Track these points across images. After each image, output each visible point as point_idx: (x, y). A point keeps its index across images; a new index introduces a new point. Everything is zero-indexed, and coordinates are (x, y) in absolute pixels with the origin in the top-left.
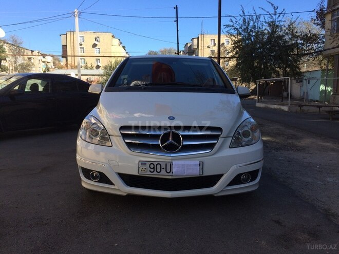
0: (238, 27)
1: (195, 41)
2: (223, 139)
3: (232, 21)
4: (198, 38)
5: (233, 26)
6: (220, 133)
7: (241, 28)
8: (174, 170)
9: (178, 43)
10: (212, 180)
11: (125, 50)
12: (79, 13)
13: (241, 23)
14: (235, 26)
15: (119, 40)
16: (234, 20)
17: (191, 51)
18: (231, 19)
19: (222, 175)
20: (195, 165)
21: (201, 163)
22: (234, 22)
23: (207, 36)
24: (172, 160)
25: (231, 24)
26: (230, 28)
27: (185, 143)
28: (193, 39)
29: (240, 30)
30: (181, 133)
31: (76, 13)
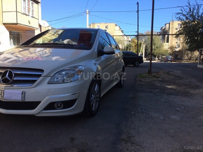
0: (185, 14)
1: (168, 25)
2: (43, 77)
3: (182, 10)
4: (169, 24)
5: (182, 13)
6: (42, 74)
7: (187, 14)
8: (5, 95)
9: (138, 26)
10: (33, 105)
11: (123, 33)
12: (89, 12)
13: (188, 11)
14: (184, 13)
15: (119, 27)
16: (183, 10)
17: (165, 32)
18: (181, 9)
19: (40, 102)
20: (19, 94)
21: (24, 93)
22: (183, 11)
23: (176, 22)
24: (5, 89)
25: (181, 12)
26: (181, 14)
27: (15, 79)
28: (166, 24)
29: (187, 16)
30: (14, 72)
31: (87, 12)
